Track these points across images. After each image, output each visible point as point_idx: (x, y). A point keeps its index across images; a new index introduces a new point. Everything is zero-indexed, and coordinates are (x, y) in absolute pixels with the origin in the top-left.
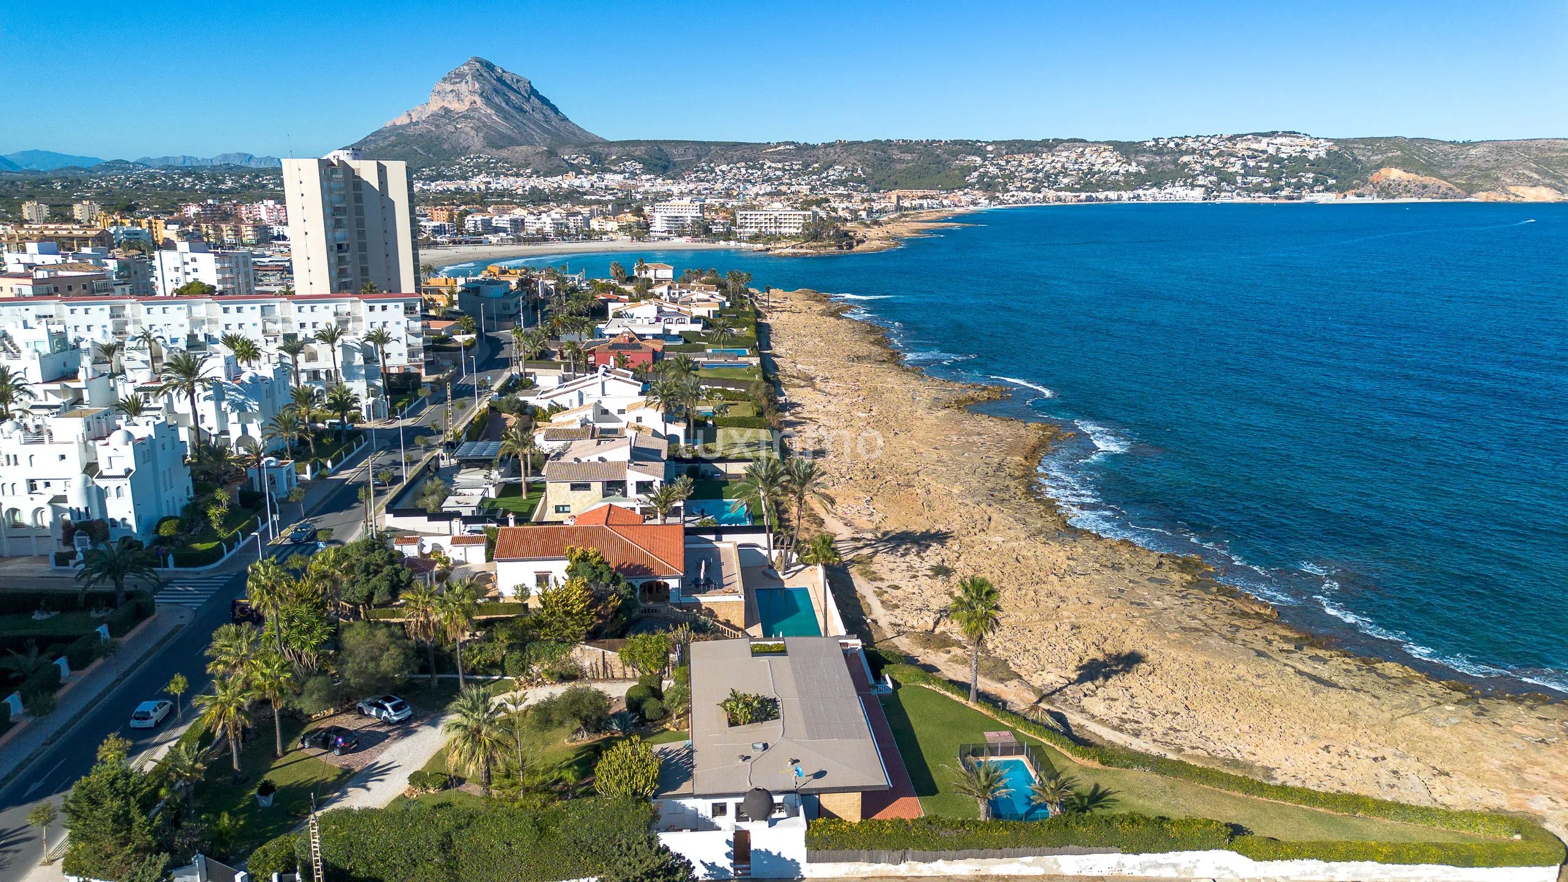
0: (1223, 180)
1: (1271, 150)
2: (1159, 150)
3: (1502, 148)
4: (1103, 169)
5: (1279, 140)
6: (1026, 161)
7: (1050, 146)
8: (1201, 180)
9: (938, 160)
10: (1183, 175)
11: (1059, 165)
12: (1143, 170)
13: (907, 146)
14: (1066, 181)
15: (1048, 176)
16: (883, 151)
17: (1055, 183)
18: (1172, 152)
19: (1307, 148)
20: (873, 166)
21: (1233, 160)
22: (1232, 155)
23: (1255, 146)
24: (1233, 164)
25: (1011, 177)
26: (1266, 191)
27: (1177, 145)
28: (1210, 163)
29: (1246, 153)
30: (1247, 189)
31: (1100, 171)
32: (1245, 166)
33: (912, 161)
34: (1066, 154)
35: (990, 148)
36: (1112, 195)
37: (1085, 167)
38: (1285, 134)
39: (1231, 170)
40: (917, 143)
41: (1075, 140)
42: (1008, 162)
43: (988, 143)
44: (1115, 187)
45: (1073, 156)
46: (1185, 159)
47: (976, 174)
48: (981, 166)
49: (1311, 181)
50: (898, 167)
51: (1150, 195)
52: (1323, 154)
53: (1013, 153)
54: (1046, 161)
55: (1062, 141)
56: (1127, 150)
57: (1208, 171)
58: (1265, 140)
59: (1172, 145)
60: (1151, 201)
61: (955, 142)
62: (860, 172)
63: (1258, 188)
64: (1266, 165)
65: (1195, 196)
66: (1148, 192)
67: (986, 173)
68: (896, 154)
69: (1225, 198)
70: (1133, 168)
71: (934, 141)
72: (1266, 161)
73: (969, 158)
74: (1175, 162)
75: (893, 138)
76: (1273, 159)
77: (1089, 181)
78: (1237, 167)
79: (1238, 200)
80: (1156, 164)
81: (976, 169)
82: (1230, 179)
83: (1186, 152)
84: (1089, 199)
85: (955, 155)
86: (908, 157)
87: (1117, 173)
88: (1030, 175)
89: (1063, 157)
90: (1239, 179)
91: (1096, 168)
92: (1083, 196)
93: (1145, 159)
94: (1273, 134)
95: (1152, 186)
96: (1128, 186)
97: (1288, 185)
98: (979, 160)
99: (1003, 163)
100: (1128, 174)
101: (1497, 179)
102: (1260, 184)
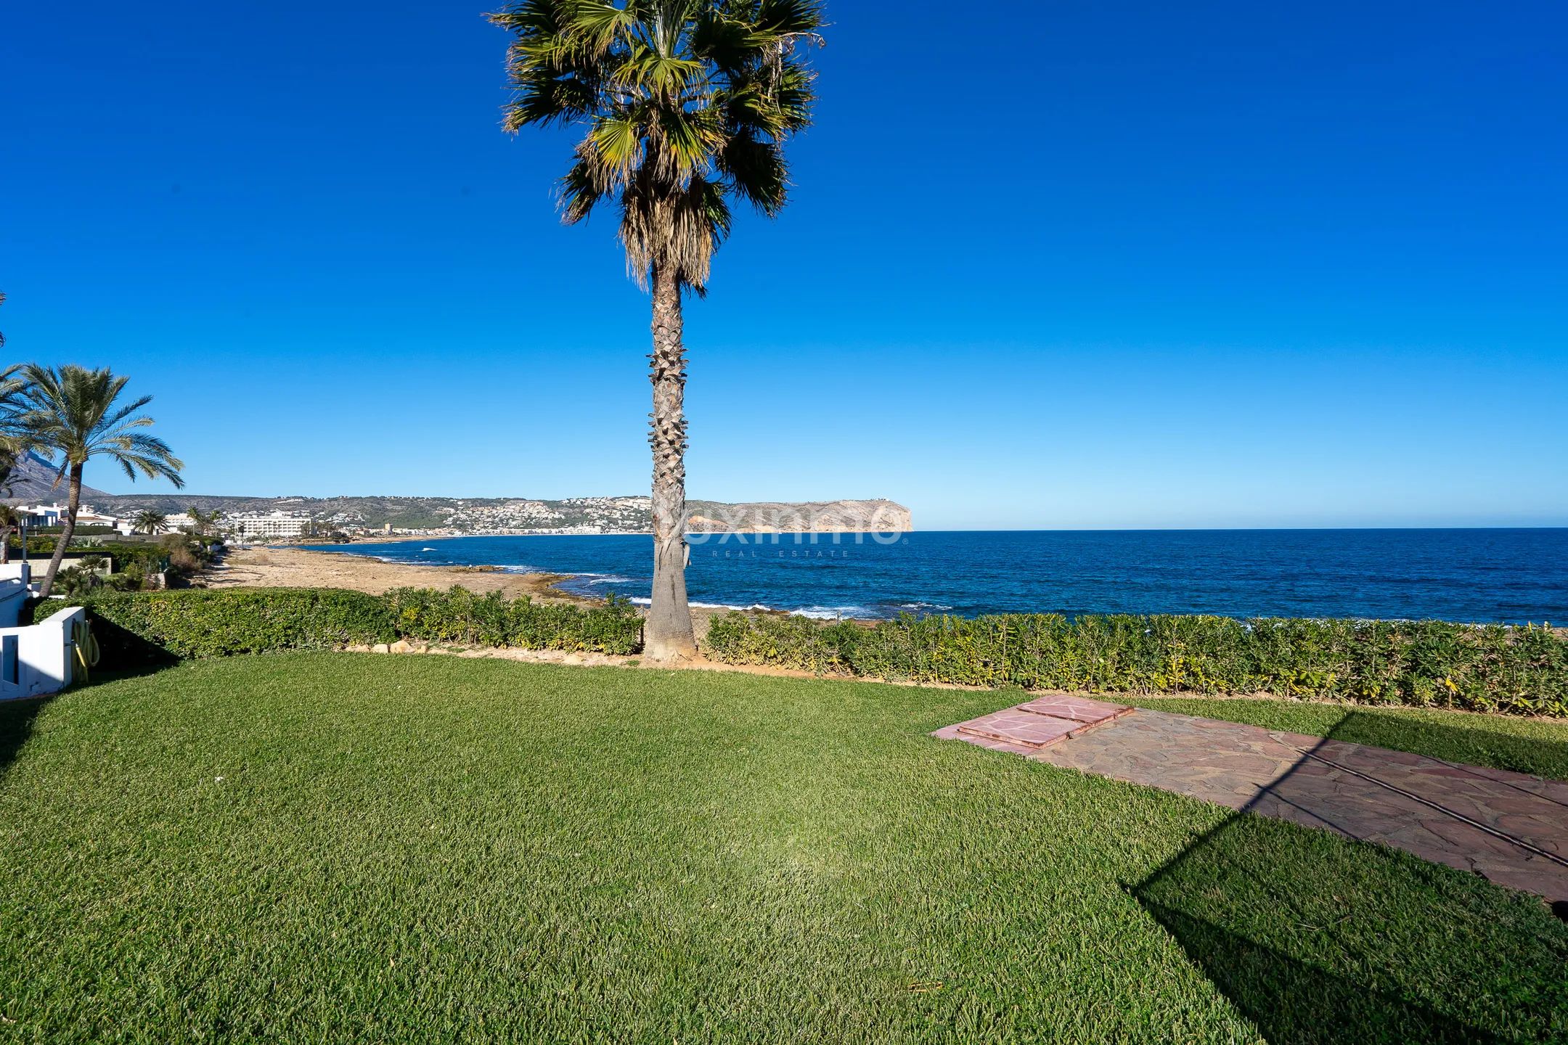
0: (611, 522)
1: (635, 506)
2: (572, 506)
3: (749, 507)
4: (538, 516)
5: (639, 501)
6: (486, 512)
7: (502, 502)
8: (598, 522)
9: (421, 510)
10: (586, 519)
11: (509, 514)
12: (563, 517)
13: (397, 501)
14: (514, 523)
15: (502, 520)
16: (378, 504)
17: (507, 524)
18: (579, 507)
20: (370, 514)
21: (615, 511)
22: (614, 508)
23: (626, 504)
24: (615, 514)
25: (476, 520)
26: (635, 528)
27: (582, 502)
28: (602, 513)
29: (622, 507)
30: (624, 528)
31: (535, 518)
32: (622, 515)
33: (402, 510)
34: (513, 507)
35: (460, 503)
36: (546, 531)
37: (526, 515)
38: (642, 497)
39: (615, 517)
40: (405, 499)
41: (518, 499)
42: (473, 512)
43: (458, 500)
44: (547, 526)
45: (518, 508)
46: (588, 510)
47: (451, 519)
48: (454, 514)
50: (391, 514)
51: (568, 531)
53: (476, 506)
54: (500, 511)
55: (510, 499)
56: (553, 505)
57: (601, 517)
58: (632, 501)
59: (578, 503)
60: (569, 534)
61: (435, 499)
62: (359, 517)
63: (631, 527)
64: (633, 514)
65: (596, 531)
66: (569, 529)
67: (458, 519)
68: (389, 506)
69: (613, 532)
70: (557, 516)
71: (418, 498)
72: (633, 512)
73: (445, 509)
74: (581, 512)
75: (387, 495)
76: (637, 511)
77: (528, 522)
78: (618, 515)
79: (620, 533)
80: (571, 514)
81: (450, 516)
82: (615, 522)
83: (588, 507)
84: (530, 532)
85: (435, 507)
86: (399, 508)
87: (547, 518)
88: (490, 519)
89: (511, 509)
90: (620, 522)
91: (533, 516)
92: (526, 531)
93: (563, 511)
94: (635, 497)
95: (569, 526)
96: (554, 526)
97: (647, 525)
98: (452, 511)
99: (471, 512)
100: (554, 519)
102: (631, 525)
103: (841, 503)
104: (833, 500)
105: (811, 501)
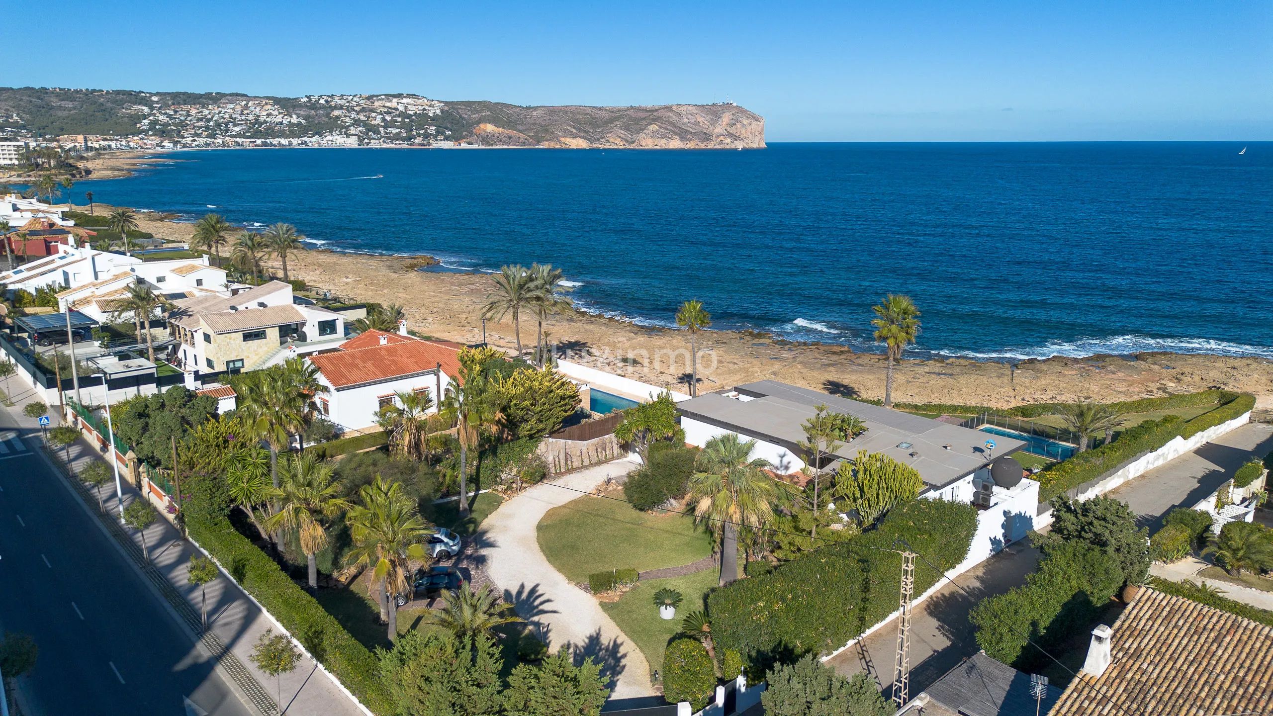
0: (370, 130)
1: (401, 108)
2: (313, 106)
3: (552, 111)
4: (269, 120)
5: (405, 101)
6: (193, 112)
7: (216, 98)
8: (352, 130)
9: (102, 108)
10: (334, 125)
11: (227, 116)
12: (303, 122)
13: (65, 95)
14: (237, 129)
15: (219, 125)
16: (39, 98)
17: (227, 131)
18: (323, 107)
19: (427, 108)
20: (31, 113)
21: (374, 115)
22: (372, 111)
23: (388, 104)
24: (375, 118)
25: (183, 125)
26: (403, 139)
27: (327, 101)
28: (357, 117)
29: (383, 110)
30: (389, 138)
31: (265, 122)
32: (384, 120)
33: (74, 108)
34: (232, 106)
35: (155, 99)
36: (284, 142)
37: (251, 117)
38: (409, 96)
39: (374, 122)
40: (76, 91)
41: (237, 95)
42: (176, 112)
43: (152, 94)
44: (282, 135)
45: (238, 108)
46: (336, 113)
47: (146, 122)
48: (150, 115)
49: (434, 132)
50: (60, 114)
51: (314, 142)
52: (438, 112)
53: (179, 104)
54: (213, 112)
55: (225, 95)
56: (287, 104)
57: (357, 123)
58: (395, 100)
59: (322, 101)
60: (316, 146)
61: (118, 92)
62: (15, 117)
63: (397, 137)
64: (399, 119)
65: (351, 142)
66: (313, 139)
67: (156, 122)
68: (55, 102)
69: (375, 145)
70: (294, 120)
71: (94, 91)
72: (399, 116)
73: (135, 107)
74: (328, 115)
75: (49, 86)
76: (404, 115)
77: (255, 129)
78: (378, 121)
79: (385, 146)
80: (313, 117)
81: (145, 117)
82: (375, 129)
83: (336, 108)
84: (264, 144)
85: (121, 104)
86: (70, 105)
87: (281, 123)
88: (201, 124)
89: (229, 109)
90: (381, 129)
91: (262, 119)
92: (259, 142)
93: (302, 113)
94: (399, 96)
95: (313, 135)
96: (293, 134)
97: (419, 134)
98: (146, 110)
99: (172, 113)
100: (291, 125)
101: (553, 133)
102: (398, 134)
103: (674, 108)
104: (662, 104)
105: (635, 105)
